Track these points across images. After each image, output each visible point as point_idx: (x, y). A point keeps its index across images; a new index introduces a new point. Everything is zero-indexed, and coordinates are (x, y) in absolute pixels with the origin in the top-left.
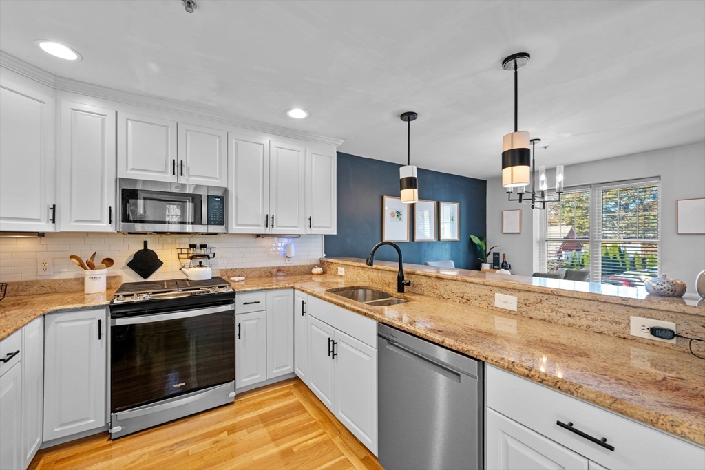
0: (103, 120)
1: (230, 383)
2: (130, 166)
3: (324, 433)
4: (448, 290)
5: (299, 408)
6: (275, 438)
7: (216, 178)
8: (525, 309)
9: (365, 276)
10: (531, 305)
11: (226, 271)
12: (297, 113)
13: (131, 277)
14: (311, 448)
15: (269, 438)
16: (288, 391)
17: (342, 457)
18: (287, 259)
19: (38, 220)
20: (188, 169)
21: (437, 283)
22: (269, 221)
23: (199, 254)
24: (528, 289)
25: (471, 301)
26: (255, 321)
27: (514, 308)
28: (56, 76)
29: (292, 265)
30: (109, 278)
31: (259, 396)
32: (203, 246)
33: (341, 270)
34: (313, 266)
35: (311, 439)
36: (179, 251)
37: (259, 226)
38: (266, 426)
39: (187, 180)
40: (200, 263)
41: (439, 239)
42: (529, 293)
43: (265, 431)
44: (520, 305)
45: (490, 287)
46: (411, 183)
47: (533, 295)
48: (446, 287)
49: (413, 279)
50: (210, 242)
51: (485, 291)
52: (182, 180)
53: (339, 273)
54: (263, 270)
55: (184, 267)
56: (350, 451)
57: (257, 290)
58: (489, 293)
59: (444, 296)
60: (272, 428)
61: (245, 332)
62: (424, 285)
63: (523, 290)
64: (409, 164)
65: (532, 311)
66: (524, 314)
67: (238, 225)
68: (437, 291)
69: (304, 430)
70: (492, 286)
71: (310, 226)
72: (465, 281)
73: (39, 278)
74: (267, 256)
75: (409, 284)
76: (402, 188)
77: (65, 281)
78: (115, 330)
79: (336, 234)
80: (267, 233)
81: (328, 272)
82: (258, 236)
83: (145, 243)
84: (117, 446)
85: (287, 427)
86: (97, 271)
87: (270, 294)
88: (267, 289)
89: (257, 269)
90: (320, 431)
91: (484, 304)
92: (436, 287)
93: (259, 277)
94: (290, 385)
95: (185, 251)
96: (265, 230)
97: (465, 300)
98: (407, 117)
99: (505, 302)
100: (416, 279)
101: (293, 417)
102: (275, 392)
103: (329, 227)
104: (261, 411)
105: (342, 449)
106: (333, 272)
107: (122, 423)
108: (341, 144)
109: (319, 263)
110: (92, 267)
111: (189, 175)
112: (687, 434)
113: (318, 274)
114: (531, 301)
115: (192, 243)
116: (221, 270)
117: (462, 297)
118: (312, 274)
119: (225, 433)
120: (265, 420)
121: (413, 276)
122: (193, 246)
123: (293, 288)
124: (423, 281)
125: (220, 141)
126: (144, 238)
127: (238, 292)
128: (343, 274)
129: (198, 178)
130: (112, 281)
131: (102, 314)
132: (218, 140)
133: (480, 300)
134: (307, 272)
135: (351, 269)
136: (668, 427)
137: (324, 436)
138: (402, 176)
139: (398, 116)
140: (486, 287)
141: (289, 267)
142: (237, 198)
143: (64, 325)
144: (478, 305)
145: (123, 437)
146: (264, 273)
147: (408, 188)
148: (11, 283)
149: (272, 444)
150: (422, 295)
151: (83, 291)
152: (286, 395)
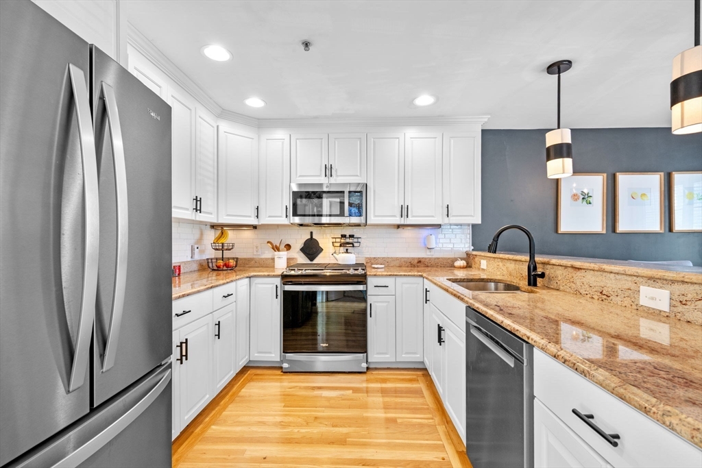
0: (283, 143)
1: (362, 355)
2: (298, 175)
3: (432, 419)
4: (585, 283)
5: (418, 393)
6: (386, 407)
7: (357, 176)
8: (680, 308)
9: (504, 269)
10: (689, 303)
11: (370, 259)
12: (424, 100)
13: (302, 259)
14: (414, 425)
15: (382, 406)
16: (414, 377)
17: (441, 443)
18: (428, 251)
19: (250, 217)
20: (336, 171)
21: (574, 275)
22: (404, 211)
23: (347, 243)
24: (682, 279)
25: (612, 297)
26: (385, 304)
27: (664, 306)
28: (258, 119)
29: (433, 257)
30: (288, 259)
31: (388, 374)
32: (352, 236)
33: (484, 264)
34: (456, 259)
35: (417, 418)
36: (334, 240)
37: (395, 216)
38: (383, 396)
39: (335, 180)
40: (347, 250)
41: (671, 230)
42: (686, 286)
43: (381, 399)
44: (674, 303)
45: (635, 278)
46: (560, 151)
47: (692, 288)
48: (584, 280)
49: (549, 271)
50: (356, 232)
51: (627, 283)
52: (332, 180)
53: (482, 267)
54: (403, 260)
55: (335, 253)
56: (450, 441)
57: (386, 275)
58: (633, 286)
59: (581, 291)
60: (387, 399)
61: (376, 312)
62: (560, 278)
63: (678, 281)
64: (559, 127)
65: (690, 313)
66: (679, 316)
67: (375, 216)
68: (574, 285)
69: (415, 410)
70: (637, 276)
71: (448, 215)
72: (604, 271)
73: (254, 257)
74: (406, 247)
75: (542, 276)
76: (548, 159)
77: (267, 259)
78: (286, 293)
79: (480, 223)
80: (402, 223)
81: (473, 266)
82: (398, 226)
83: (311, 233)
84: (285, 377)
85: (402, 403)
86: (281, 253)
87: (399, 280)
88: (396, 275)
89: (397, 259)
90: (430, 416)
91: (627, 302)
92: (572, 280)
93: (400, 266)
94: (420, 373)
95: (338, 240)
96: (401, 220)
97: (605, 297)
98: (556, 68)
99: (652, 299)
100: (552, 271)
101: (409, 397)
102: (403, 374)
103: (471, 216)
104: (384, 385)
105: (443, 437)
106: (477, 266)
107: (289, 362)
108: (486, 120)
109: (465, 256)
110: (279, 250)
111: (337, 176)
112: (675, 425)
113: (460, 268)
114: (689, 297)
115: (343, 233)
116: (366, 258)
117: (601, 293)
118: (454, 267)
119: (351, 391)
120: (384, 392)
121: (549, 267)
122: (344, 236)
123: (421, 276)
124: (560, 272)
125: (360, 142)
126: (310, 229)
127: (370, 275)
128: (485, 268)
129: (344, 177)
130: (291, 262)
131: (278, 281)
132: (359, 142)
133: (623, 296)
134: (449, 264)
135: (492, 262)
136: (659, 417)
137: (431, 421)
138: (548, 144)
139: (543, 71)
140: (630, 278)
141: (430, 259)
142: (374, 191)
143: (260, 286)
144: (619, 303)
145: (289, 372)
146: (404, 263)
147: (555, 158)
148: (241, 259)
149: (383, 410)
150: (558, 290)
151: (274, 267)
152: (411, 380)
